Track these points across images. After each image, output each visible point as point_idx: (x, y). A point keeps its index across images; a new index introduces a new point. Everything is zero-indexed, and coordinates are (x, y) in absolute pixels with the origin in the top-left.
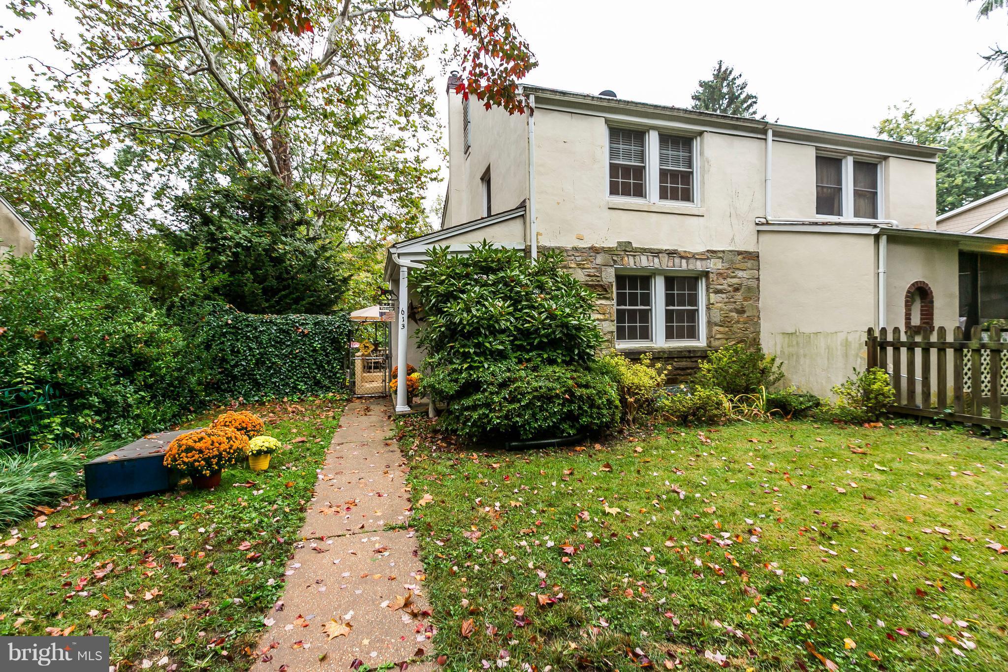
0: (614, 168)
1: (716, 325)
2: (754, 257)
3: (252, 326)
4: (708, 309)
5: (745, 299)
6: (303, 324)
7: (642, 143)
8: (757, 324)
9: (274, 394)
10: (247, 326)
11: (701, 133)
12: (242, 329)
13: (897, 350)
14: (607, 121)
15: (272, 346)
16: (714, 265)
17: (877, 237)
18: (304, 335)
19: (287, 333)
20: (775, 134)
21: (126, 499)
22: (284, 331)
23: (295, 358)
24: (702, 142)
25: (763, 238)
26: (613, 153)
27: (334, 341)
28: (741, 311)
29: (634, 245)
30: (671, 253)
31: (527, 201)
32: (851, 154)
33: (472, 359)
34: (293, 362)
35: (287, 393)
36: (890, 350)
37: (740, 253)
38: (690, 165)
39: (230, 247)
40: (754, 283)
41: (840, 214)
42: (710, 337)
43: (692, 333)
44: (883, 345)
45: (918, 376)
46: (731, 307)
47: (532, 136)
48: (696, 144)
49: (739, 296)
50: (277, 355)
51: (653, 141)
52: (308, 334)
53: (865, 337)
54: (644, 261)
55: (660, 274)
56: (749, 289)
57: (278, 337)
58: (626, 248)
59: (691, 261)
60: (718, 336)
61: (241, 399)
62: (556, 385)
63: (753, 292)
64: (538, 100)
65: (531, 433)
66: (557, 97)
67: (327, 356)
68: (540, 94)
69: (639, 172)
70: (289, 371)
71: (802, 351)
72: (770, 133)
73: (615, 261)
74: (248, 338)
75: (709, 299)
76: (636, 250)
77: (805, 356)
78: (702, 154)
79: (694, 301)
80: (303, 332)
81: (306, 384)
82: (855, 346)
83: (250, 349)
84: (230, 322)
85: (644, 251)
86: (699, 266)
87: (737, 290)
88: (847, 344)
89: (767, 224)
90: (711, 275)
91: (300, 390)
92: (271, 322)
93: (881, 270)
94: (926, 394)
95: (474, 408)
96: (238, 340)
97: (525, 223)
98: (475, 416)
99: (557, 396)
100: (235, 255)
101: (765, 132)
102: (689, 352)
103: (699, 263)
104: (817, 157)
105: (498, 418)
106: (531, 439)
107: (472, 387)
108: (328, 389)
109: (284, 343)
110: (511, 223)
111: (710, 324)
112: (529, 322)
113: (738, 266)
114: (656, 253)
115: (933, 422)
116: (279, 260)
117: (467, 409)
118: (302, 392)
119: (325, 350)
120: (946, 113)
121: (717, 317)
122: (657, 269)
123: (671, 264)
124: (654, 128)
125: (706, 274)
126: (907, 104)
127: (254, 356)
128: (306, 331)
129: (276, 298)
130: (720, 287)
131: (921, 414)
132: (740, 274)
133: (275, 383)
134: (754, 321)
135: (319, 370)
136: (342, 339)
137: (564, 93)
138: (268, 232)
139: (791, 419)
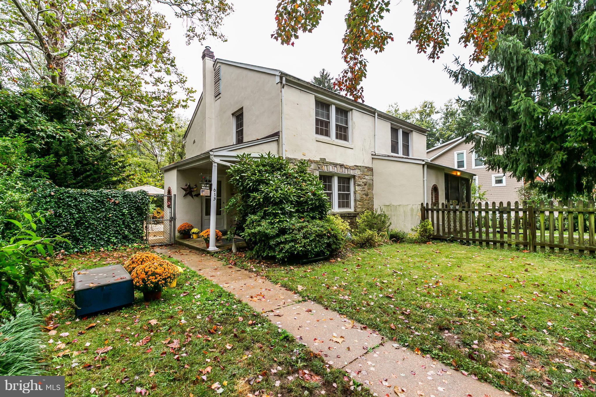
0: (317, 120)
1: (358, 201)
2: (371, 169)
3: (71, 197)
4: (355, 193)
5: (368, 190)
6: (114, 196)
7: (328, 110)
8: (373, 201)
9: (91, 246)
10: (68, 197)
11: (352, 110)
12: (64, 199)
13: (432, 212)
14: (316, 97)
15: (89, 211)
16: (357, 173)
17: (423, 165)
18: (115, 204)
19: (102, 202)
20: (379, 115)
21: (107, 312)
22: (99, 201)
23: (108, 221)
24: (352, 114)
25: (375, 161)
26: (317, 114)
27: (138, 209)
28: (367, 195)
29: (327, 160)
30: (341, 166)
31: (280, 133)
32: (401, 128)
33: (280, 216)
34: (106, 223)
35: (102, 245)
36: (430, 212)
37: (366, 167)
38: (347, 124)
39: (43, 138)
40: (371, 182)
41: (398, 153)
42: (355, 207)
43: (347, 205)
44: (428, 210)
45: (441, 223)
46: (364, 192)
47: (283, 99)
48: (350, 114)
49: (366, 187)
50: (93, 219)
51: (333, 109)
52: (119, 203)
53: (420, 207)
54: (331, 169)
55: (336, 176)
56: (370, 184)
57: (94, 205)
58: (323, 161)
59: (349, 170)
60: (359, 206)
61: (62, 251)
62: (322, 229)
63: (371, 186)
64: (287, 80)
65: (314, 254)
66: (295, 81)
67: (132, 218)
68: (288, 78)
69: (327, 124)
70: (103, 229)
71: (393, 213)
72: (376, 114)
73: (319, 168)
74: (70, 206)
75: (355, 189)
76: (327, 163)
77: (394, 215)
78: (352, 119)
79: (349, 190)
80: (115, 202)
81: (116, 238)
82: (415, 211)
83: (71, 214)
84: (53, 194)
85: (331, 164)
86: (352, 172)
87: (365, 185)
88: (412, 210)
89: (375, 155)
90: (356, 177)
91: (112, 243)
92: (88, 194)
93: (425, 179)
94: (444, 230)
95: (286, 242)
96: (59, 208)
97: (278, 144)
98: (287, 247)
99: (325, 235)
100: (47, 143)
101: (374, 113)
102: (349, 214)
103: (352, 171)
104: (391, 128)
105: (300, 247)
106: (314, 257)
107: (283, 231)
108: (133, 241)
109: (99, 210)
110: (272, 143)
111: (355, 200)
112: (302, 197)
113: (366, 174)
114: (335, 165)
115: (447, 241)
116: (80, 150)
117: (282, 243)
118: (115, 244)
119: (131, 215)
120: (409, 112)
121: (358, 198)
122: (336, 173)
123: (341, 171)
124: (334, 104)
125: (354, 177)
126: (396, 106)
127: (74, 219)
128: (117, 202)
129: (81, 177)
130: (359, 183)
131: (442, 238)
132: (366, 177)
133: (92, 238)
134: (371, 200)
135: (126, 228)
136: (144, 207)
137: (299, 80)
138: (69, 129)
139: (400, 243)
